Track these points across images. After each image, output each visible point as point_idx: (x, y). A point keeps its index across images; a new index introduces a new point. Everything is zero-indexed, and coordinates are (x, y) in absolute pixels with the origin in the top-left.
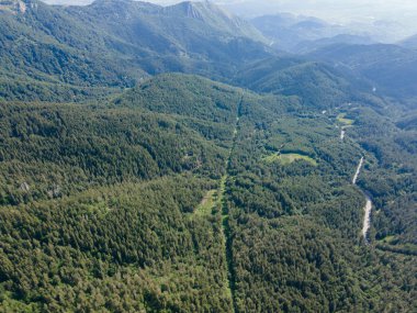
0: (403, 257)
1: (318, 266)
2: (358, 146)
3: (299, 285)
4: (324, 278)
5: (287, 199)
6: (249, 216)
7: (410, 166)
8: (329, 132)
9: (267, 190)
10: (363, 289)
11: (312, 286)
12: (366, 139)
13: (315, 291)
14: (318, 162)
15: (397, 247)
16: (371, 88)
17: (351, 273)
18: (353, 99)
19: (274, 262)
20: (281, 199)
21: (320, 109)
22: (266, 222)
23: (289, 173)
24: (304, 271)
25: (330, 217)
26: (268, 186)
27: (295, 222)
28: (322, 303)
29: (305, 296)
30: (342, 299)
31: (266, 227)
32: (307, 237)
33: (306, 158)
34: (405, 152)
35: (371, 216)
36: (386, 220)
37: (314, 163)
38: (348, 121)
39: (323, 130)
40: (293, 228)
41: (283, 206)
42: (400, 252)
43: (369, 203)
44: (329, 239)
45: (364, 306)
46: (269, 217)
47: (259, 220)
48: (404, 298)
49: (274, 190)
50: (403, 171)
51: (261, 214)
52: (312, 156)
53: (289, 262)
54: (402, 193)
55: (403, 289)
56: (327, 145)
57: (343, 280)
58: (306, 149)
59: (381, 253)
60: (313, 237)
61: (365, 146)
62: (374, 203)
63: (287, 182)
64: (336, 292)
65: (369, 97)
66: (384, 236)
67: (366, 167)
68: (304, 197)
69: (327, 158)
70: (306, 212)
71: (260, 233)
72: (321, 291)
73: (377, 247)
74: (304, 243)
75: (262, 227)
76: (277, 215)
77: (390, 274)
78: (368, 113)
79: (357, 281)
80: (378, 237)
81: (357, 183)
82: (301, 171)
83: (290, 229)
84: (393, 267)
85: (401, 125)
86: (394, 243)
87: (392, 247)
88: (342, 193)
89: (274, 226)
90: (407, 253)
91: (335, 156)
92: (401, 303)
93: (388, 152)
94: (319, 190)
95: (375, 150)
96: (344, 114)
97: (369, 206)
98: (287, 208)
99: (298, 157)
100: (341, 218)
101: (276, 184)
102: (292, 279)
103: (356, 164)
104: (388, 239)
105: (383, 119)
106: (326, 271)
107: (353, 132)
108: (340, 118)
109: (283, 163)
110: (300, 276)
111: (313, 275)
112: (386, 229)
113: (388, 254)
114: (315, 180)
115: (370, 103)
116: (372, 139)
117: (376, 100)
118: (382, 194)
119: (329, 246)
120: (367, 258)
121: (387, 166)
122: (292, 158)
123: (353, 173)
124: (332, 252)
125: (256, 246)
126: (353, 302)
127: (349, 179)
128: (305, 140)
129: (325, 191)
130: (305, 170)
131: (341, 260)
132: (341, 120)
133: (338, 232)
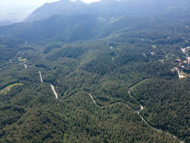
0: (72, 97)
1: (50, 122)
2: (34, 67)
3: (48, 136)
4: (54, 125)
5: (19, 107)
6: (4, 129)
7: (56, 65)
8: (18, 68)
9: (6, 111)
10: (68, 116)
11: (52, 132)
12: (36, 63)
13: (54, 132)
14: (22, 83)
16: (24, 42)
17: (62, 115)
18: (20, 49)
19: (31, 137)
20: (16, 109)
21: (8, 60)
22: (15, 125)
23: (12, 96)
24: (46, 129)
25: (42, 101)
26: (5, 108)
27: (29, 114)
28: (60, 134)
29: (52, 138)
30: (65, 126)
31: (17, 126)
32: (38, 115)
33: (16, 84)
34: (51, 61)
35: (55, 90)
36: (61, 88)
37: (21, 84)
38: (24, 59)
39: (16, 68)
40: (30, 117)
41: (20, 112)
42: (70, 95)
44: (48, 109)
45: (72, 122)
46: (15, 122)
47: (11, 126)
48: (80, 109)
49: (9, 108)
50: (55, 68)
51: (10, 124)
52: (18, 82)
53: (38, 131)
54: (60, 76)
55: (78, 106)
56: (21, 73)
57: (61, 120)
58: (14, 80)
59: (66, 100)
60: (41, 113)
61: (37, 66)
62: (53, 85)
63: (14, 100)
64: (61, 126)
65: (26, 46)
66: (63, 94)
67: (43, 74)
68: (26, 101)
69: (25, 79)
70: (31, 106)
71: (16, 132)
72: (56, 130)
73: (64, 99)
74: (39, 119)
75: (15, 129)
76: (19, 118)
77: (72, 105)
78: (30, 53)
79: (65, 116)
80: (62, 95)
81: (44, 81)
82: (17, 91)
83: (29, 119)
84: (72, 102)
85: (45, 52)
86: (67, 94)
87: (68, 95)
88: (41, 89)
89: (21, 123)
90: (73, 94)
91: (28, 76)
92: (80, 111)
93: (46, 64)
94: (31, 94)
95: (42, 66)
96: (21, 57)
97: (53, 87)
98: (22, 111)
99: (12, 86)
100: (46, 98)
101: (9, 105)
102: (43, 137)
103: (39, 75)
104: (65, 94)
105: (37, 53)
106: (54, 122)
107: (30, 63)
109: (6, 93)
110: (46, 132)
111: (50, 127)
112: (63, 91)
113: (68, 98)
114: (26, 91)
115: (28, 49)
116: (38, 62)
117: (30, 46)
118: (54, 80)
119: (49, 112)
120: (63, 105)
121: (50, 69)
122: (9, 88)
123: (40, 78)
124: (51, 113)
125: (17, 139)
126: (68, 124)
127: (40, 82)
128: (11, 77)
129: (34, 92)
130: (19, 89)
131: (56, 113)
132: (21, 60)
133: (49, 104)
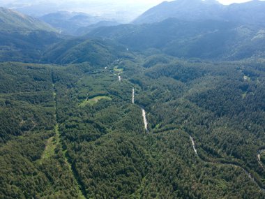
0: (165, 133)
1: (129, 156)
2: (129, 82)
3: (123, 172)
4: (134, 161)
5: (101, 125)
6: (82, 144)
7: (155, 85)
8: (112, 79)
9: (88, 125)
10: (154, 157)
11: (130, 169)
12: (132, 78)
13: (132, 170)
14: (111, 97)
15: (162, 128)
16: (125, 49)
17: (146, 152)
18: (119, 57)
19: (105, 165)
20: (97, 126)
21: (103, 66)
22: (93, 143)
23: (97, 109)
24: (123, 162)
25: (127, 126)
26: (87, 121)
27: (109, 137)
28: (137, 175)
29: (128, 176)
30: (146, 168)
31: (94, 147)
32: (119, 142)
33: (104, 97)
34: (151, 79)
35: (146, 117)
36: (153, 117)
37: (110, 99)
38: (120, 70)
39: (108, 78)
40: (110, 141)
41: (100, 131)
42: (164, 130)
43: (143, 111)
44: (131, 139)
45: (157, 166)
46: (94, 140)
47: (88, 144)
48: (173, 153)
49: (92, 122)
50: (153, 89)
51: (88, 141)
52: (107, 95)
53: (114, 161)
54: (156, 100)
55: (171, 148)
56: (113, 86)
57: (143, 158)
58: (103, 92)
59: (156, 134)
60: (122, 141)
61: (132, 81)
62: (145, 111)
63: (98, 115)
64: (142, 166)
65: (126, 54)
66: (155, 126)
67: (137, 92)
68: (110, 120)
69: (115, 93)
70: (114, 128)
71: (91, 152)
72: (135, 169)
73: (154, 132)
74: (118, 146)
75: (91, 148)
76: (98, 137)
77: (163, 143)
78: (129, 63)
79: (150, 155)
80: (153, 127)
81: (135, 102)
82: (104, 105)
83: (108, 142)
84: (164, 140)
85: (145, 66)
86: (160, 127)
87: (160, 130)
88: (129, 110)
89: (99, 144)
90: (167, 130)
91: (119, 91)
92: (172, 156)
93: (144, 81)
94: (117, 113)
95: (138, 82)
96: (116, 67)
97: (144, 113)
98: (103, 130)
99: (100, 98)
100: (132, 125)
101: (91, 119)
102: (118, 170)
103: (131, 93)
104: (157, 126)
105: (136, 65)
106: (134, 157)
107: (125, 76)
108: (116, 69)
109: (92, 104)
110: (122, 166)
111: (129, 162)
112: (155, 121)
113: (159, 134)
114: (113, 108)
115: (128, 57)
116: (134, 77)
117: (130, 55)
118: (148, 104)
119: (131, 142)
120: (151, 140)
121: (146, 89)
122: (96, 99)
123: (132, 97)
124: (134, 145)
125: (91, 160)
126: (152, 167)
127: (130, 101)
128: (100, 87)
129: (120, 112)
130: (106, 104)
131: (139, 147)
132: (116, 70)
133: (134, 133)
